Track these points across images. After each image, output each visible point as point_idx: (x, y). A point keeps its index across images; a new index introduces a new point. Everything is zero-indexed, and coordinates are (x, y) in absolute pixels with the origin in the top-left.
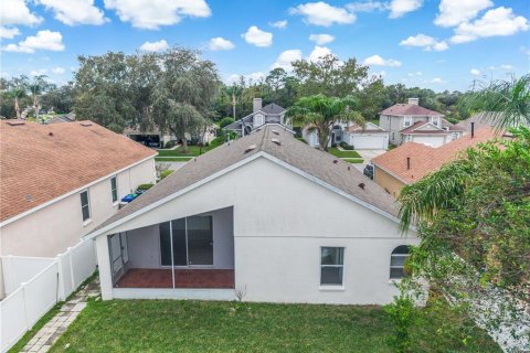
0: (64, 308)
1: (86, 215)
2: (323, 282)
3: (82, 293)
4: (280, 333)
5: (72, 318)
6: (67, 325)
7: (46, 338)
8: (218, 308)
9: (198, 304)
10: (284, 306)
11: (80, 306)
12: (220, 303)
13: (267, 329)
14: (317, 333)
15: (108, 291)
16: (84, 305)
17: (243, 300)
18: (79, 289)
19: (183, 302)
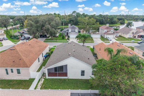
0: (41, 80)
1: (39, 62)
2: (81, 75)
3: (42, 77)
4: (75, 84)
5: (43, 82)
6: (42, 83)
7: (40, 85)
8: (65, 80)
9: (62, 79)
10: (75, 79)
11: (43, 80)
12: (65, 79)
13: (73, 83)
14: (80, 84)
15: (47, 77)
16: (44, 79)
17: (69, 78)
18: (42, 76)
19: (59, 79)
